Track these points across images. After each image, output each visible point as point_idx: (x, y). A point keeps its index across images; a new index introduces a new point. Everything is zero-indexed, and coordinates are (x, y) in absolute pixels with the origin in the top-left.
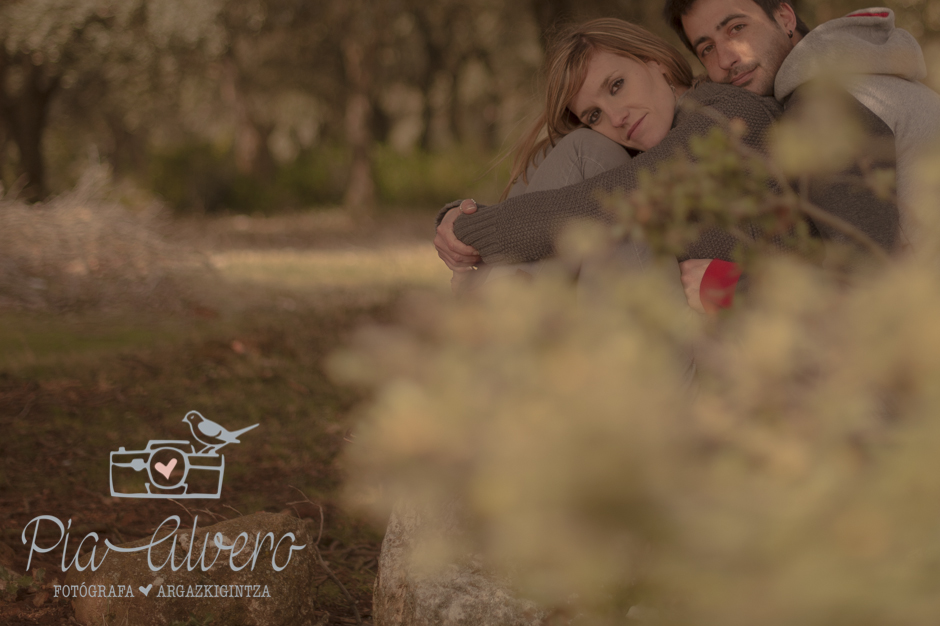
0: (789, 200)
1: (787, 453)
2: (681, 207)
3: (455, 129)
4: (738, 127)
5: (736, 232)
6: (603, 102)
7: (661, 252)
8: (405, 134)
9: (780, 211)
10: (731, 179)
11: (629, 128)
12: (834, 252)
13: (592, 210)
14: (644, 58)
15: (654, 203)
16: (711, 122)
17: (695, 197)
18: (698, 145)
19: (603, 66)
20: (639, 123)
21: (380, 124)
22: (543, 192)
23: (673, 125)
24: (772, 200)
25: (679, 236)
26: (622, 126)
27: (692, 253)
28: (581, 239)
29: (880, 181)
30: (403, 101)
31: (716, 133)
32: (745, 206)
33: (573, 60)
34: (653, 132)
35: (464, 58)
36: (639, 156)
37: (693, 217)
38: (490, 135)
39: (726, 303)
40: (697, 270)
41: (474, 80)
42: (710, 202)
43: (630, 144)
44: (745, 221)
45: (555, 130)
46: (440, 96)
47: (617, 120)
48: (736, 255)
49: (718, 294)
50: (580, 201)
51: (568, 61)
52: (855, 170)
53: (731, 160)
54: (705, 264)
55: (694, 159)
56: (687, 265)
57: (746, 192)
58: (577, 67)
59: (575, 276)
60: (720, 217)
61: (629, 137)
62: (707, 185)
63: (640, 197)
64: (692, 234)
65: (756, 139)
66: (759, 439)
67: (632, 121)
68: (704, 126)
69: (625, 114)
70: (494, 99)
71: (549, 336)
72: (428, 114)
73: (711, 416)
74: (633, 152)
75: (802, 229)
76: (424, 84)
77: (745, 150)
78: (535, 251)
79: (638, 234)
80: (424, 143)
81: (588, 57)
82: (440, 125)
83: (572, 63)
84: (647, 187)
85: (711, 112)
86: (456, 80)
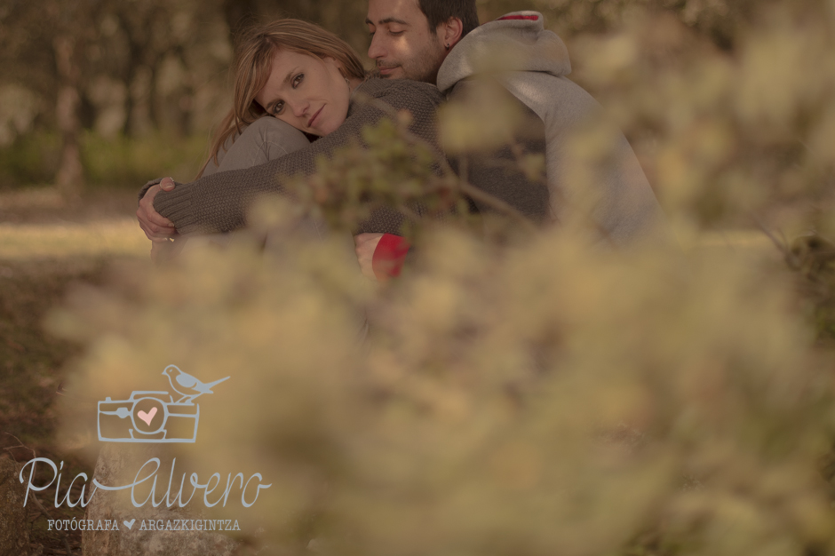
0: (451, 181)
1: (451, 401)
2: (354, 188)
3: (153, 116)
4: (405, 117)
5: (404, 210)
6: (286, 95)
7: (337, 227)
8: (110, 121)
9: (442, 192)
10: (398, 164)
11: (310, 118)
12: (491, 223)
13: (276, 188)
14: (321, 55)
15: (330, 185)
16: (380, 113)
17: (367, 180)
18: (369, 134)
19: (285, 63)
20: (318, 112)
21: (88, 113)
22: (233, 171)
23: (348, 115)
24: (436, 182)
25: (353, 213)
26: (304, 116)
27: (365, 228)
28: (269, 212)
29: (531, 165)
30: (107, 91)
31: (385, 123)
32: (411, 188)
33: (258, 58)
34: (331, 120)
35: (161, 56)
36: (319, 140)
37: (365, 197)
38: (185, 122)
39: (395, 272)
41: (171, 75)
42: (380, 184)
43: (310, 131)
44: (411, 201)
45: (242, 120)
46: (140, 88)
47: (299, 111)
48: (404, 230)
49: (388, 264)
50: (265, 178)
51: (254, 59)
53: (399, 147)
54: (378, 238)
55: (366, 146)
56: (361, 238)
57: (412, 175)
58: (262, 64)
59: (263, 244)
60: (389, 198)
61: (310, 125)
62: (377, 170)
63: (318, 180)
64: (364, 213)
66: (426, 389)
67: (312, 112)
68: (374, 116)
69: (305, 106)
70: (189, 91)
71: (241, 297)
72: (129, 104)
73: (384, 368)
74: (312, 138)
75: (463, 206)
76: (127, 77)
77: (411, 137)
79: (316, 213)
80: (127, 130)
81: (272, 56)
82: (141, 113)
83: (258, 61)
84: (324, 171)
85: (381, 104)
86: (154, 74)
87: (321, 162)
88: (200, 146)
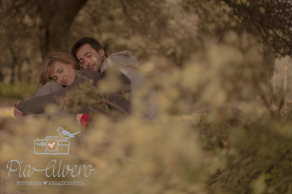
0: (104, 100)
1: (102, 164)
2: (76, 101)
3: (20, 79)
4: (91, 81)
5: (90, 108)
6: (58, 75)
7: (71, 112)
8: (7, 79)
9: (101, 103)
10: (89, 94)
11: (64, 81)
12: (114, 113)
14: (67, 63)
15: (70, 100)
18: (81, 86)
19: (58, 66)
20: (67, 80)
22: (41, 96)
23: (75, 80)
24: (100, 100)
25: (76, 108)
26: (63, 81)
28: (51, 109)
29: (126, 96)
30: (7, 71)
31: (86, 83)
32: (93, 101)
33: (49, 64)
34: (70, 81)
35: (23, 61)
36: (66, 87)
37: (80, 103)
38: (29, 80)
39: (87, 126)
40: (80, 116)
41: (25, 67)
42: (84, 100)
43: (64, 85)
44: (93, 105)
46: (16, 70)
47: (61, 79)
48: (90, 113)
49: (85, 123)
50: (51, 99)
51: (48, 64)
52: (120, 92)
53: (89, 90)
54: (81, 115)
55: (80, 89)
56: (77, 115)
57: (93, 98)
58: (51, 65)
59: (49, 118)
60: (86, 104)
61: (64, 83)
62: (83, 96)
63: (66, 98)
64: (79, 108)
65: (95, 84)
66: (95, 160)
67: (65, 80)
68: (83, 81)
69: (63, 78)
70: (30, 71)
71: (42, 133)
72: (13, 74)
73: (83, 154)
74: (64, 86)
75: (107, 107)
76: (12, 67)
77: (93, 87)
78: (39, 111)
79: (66, 108)
80: (12, 82)
81: (54, 63)
82: (16, 77)
83: (50, 66)
84: (68, 96)
85: (84, 77)
86: (20, 66)
87: (68, 93)
88: (33, 87)
